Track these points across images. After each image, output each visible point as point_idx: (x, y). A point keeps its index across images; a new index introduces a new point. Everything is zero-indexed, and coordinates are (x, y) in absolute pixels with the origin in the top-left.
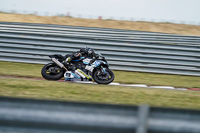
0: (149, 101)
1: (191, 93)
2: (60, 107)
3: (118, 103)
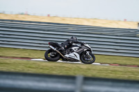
0: (83, 73)
1: (112, 68)
2: (21, 77)
3: (61, 74)
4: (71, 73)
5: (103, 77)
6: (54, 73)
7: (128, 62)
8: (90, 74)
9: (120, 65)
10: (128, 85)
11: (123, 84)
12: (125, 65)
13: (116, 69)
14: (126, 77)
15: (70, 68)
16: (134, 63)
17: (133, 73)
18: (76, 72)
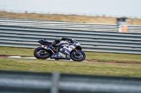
1: (90, 64)
3: (39, 71)
4: (48, 70)
5: (81, 73)
6: (32, 70)
7: (107, 58)
8: (67, 71)
9: (99, 61)
10: (105, 81)
11: (100, 80)
12: (104, 61)
13: (94, 65)
14: (104, 73)
15: (48, 66)
16: (112, 59)
17: (111, 69)
18: (54, 69)
